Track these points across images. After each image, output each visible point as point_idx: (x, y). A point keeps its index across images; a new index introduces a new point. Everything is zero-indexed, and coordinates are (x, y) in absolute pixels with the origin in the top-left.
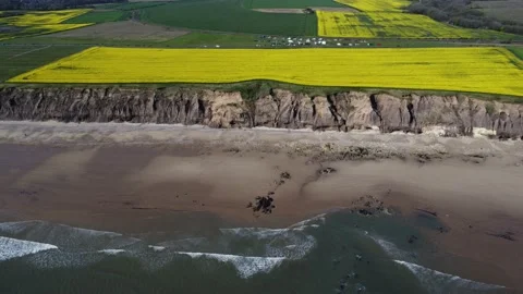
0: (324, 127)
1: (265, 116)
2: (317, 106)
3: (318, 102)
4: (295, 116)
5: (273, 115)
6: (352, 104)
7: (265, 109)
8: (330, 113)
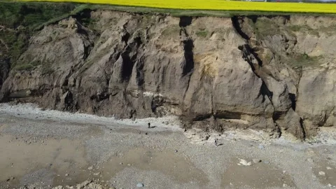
0: (219, 118)
1: (37, 74)
2: (198, 44)
3: (203, 33)
4: (126, 74)
5: (65, 68)
6: (301, 48)
7: (48, 52)
8: (243, 65)
